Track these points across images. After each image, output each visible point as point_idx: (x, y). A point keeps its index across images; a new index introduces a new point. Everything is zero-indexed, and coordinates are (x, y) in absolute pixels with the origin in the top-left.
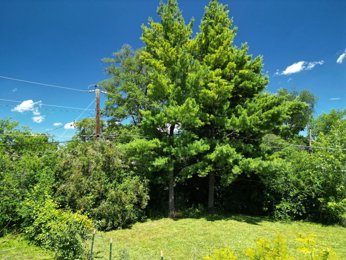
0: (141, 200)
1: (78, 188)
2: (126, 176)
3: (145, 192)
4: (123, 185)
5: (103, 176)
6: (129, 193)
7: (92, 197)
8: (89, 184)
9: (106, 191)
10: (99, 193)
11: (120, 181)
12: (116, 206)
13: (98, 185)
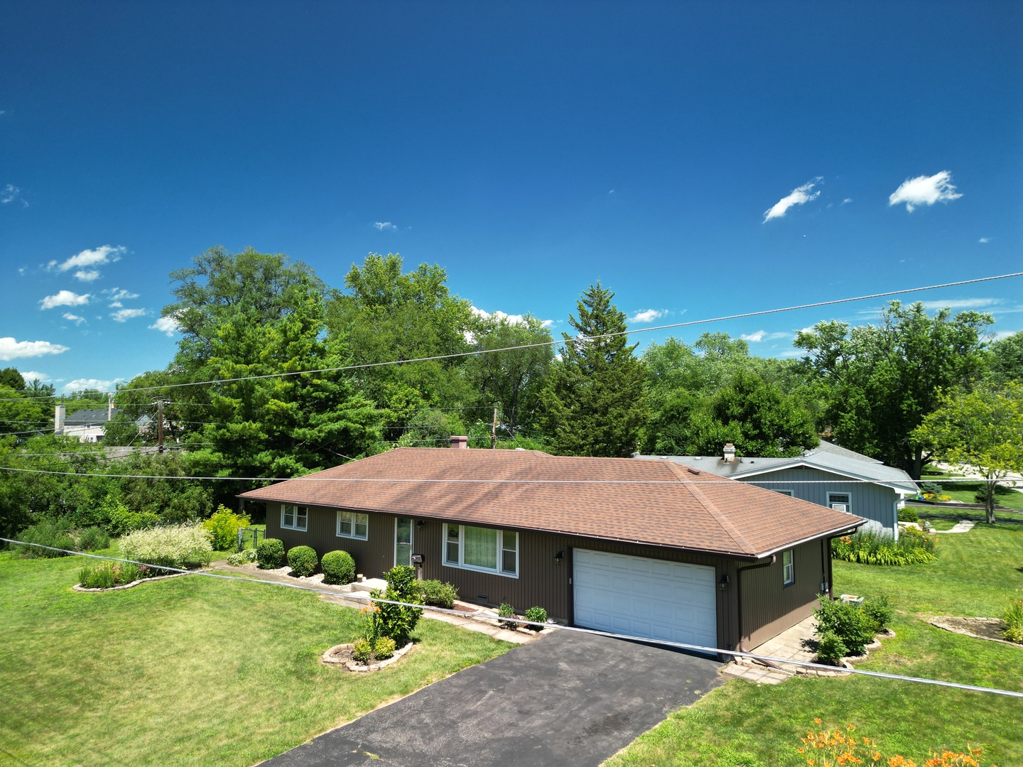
0: (205, 507)
1: (143, 497)
2: (190, 486)
3: (208, 500)
4: (185, 495)
5: (166, 487)
6: (191, 501)
7: (156, 505)
8: (153, 494)
9: (170, 500)
10: (163, 501)
11: (183, 491)
12: (179, 512)
13: (162, 495)
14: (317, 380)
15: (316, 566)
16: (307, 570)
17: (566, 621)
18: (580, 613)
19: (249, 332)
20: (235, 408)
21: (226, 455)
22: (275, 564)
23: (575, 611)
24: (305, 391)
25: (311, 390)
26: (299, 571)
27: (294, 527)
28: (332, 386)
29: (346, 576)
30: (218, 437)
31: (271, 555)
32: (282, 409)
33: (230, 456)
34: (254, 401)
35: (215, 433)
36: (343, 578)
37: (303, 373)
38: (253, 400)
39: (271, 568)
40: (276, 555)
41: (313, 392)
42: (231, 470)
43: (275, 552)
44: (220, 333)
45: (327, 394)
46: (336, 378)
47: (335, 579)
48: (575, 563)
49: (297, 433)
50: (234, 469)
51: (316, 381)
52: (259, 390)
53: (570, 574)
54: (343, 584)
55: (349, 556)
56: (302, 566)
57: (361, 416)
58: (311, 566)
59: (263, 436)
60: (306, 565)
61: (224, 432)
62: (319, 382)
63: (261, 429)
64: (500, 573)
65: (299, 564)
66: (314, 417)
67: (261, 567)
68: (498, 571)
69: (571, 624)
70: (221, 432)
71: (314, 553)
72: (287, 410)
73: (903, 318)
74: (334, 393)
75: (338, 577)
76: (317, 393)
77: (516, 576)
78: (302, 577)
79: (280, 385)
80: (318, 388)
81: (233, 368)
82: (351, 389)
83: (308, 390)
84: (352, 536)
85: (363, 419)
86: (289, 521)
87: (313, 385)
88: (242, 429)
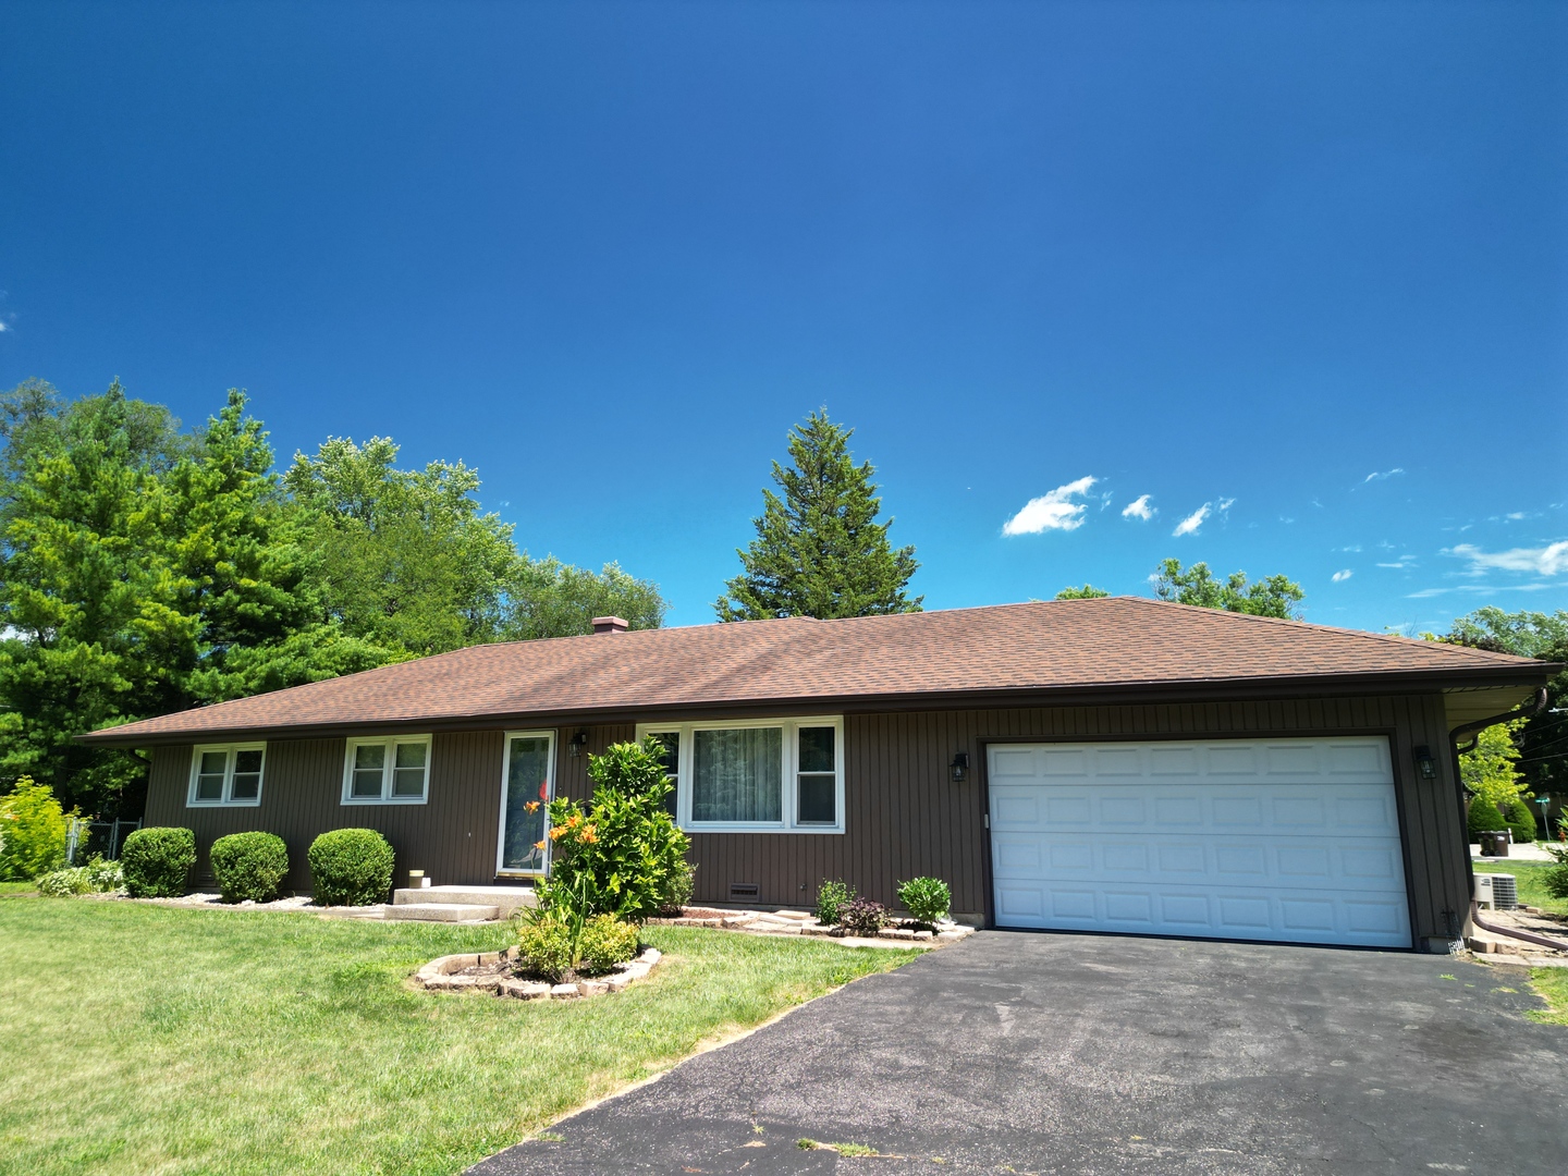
14: (248, 581)
15: (284, 877)
16: (261, 884)
17: (980, 918)
18: (1012, 896)
19: (105, 472)
20: (63, 621)
21: (32, 721)
22: (169, 884)
23: (998, 892)
24: (221, 599)
25: (236, 598)
26: (241, 888)
27: (226, 800)
28: (281, 595)
29: (371, 883)
30: (17, 679)
31: (162, 862)
32: (171, 627)
33: (40, 723)
34: (107, 609)
35: (10, 671)
36: (363, 890)
37: (220, 565)
38: (107, 607)
39: (158, 895)
40: (173, 862)
41: (239, 604)
42: (36, 753)
43: (172, 855)
44: (42, 477)
45: (270, 608)
46: (289, 582)
47: (344, 892)
48: (993, 780)
49: (197, 679)
50: (43, 752)
51: (246, 582)
52: (119, 589)
53: (985, 808)
54: (364, 903)
55: (379, 837)
56: (250, 874)
57: (337, 658)
58: (271, 876)
59: (122, 684)
60: (260, 872)
61: (30, 668)
62: (254, 584)
63: (120, 669)
64: (792, 827)
65: (241, 869)
66: (234, 652)
67: (134, 892)
68: (789, 822)
69: (990, 924)
70: (23, 667)
71: (279, 846)
72: (181, 631)
73: (1184, 587)
74: (284, 612)
75: (351, 886)
76: (249, 605)
77: (839, 826)
78: (248, 902)
79: (168, 583)
80: (248, 595)
81: (63, 537)
82: (318, 610)
83: (229, 598)
84: (386, 797)
85: (342, 664)
86: (210, 789)
87: (238, 590)
88: (76, 659)
